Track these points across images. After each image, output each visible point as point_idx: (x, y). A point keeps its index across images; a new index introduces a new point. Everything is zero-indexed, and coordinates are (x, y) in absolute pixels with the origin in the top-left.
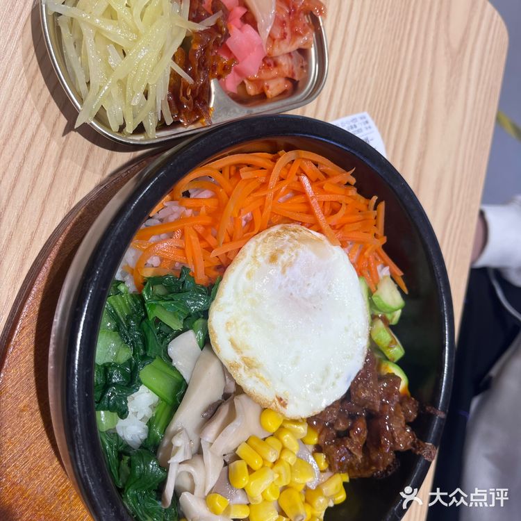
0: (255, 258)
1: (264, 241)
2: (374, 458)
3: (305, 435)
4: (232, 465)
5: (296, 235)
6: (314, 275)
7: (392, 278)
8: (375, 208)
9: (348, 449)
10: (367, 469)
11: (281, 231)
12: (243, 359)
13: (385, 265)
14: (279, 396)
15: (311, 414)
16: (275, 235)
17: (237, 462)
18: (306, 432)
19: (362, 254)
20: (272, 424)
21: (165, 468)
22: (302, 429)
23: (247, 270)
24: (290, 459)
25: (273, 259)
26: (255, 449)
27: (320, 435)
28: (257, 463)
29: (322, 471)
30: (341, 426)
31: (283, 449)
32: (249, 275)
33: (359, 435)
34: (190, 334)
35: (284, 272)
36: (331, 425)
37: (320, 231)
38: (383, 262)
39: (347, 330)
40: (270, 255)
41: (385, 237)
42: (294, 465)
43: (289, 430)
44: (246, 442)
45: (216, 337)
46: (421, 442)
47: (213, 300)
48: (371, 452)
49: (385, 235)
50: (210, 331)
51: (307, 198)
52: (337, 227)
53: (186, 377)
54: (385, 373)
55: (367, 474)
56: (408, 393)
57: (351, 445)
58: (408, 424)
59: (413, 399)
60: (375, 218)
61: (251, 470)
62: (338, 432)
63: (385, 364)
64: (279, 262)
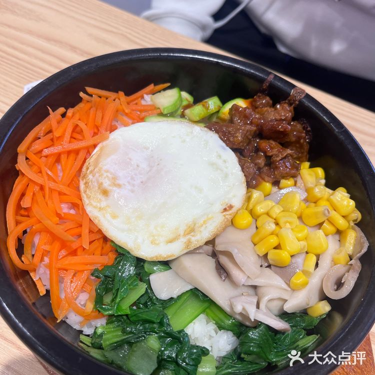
0: (100, 209)
1: (89, 197)
2: (294, 139)
3: (262, 193)
4: (271, 262)
5: (91, 168)
6: (130, 159)
7: (153, 94)
8: (91, 96)
9: (281, 160)
10: (301, 146)
11: (85, 181)
12: (185, 235)
13: (142, 97)
14: (222, 210)
15: (245, 185)
16: (87, 187)
17: (269, 257)
18: (259, 192)
19: (127, 115)
20: (245, 220)
21: (257, 324)
22: (256, 194)
23: (109, 218)
24: (277, 211)
25: (105, 193)
26: (262, 240)
27: (265, 181)
28: (274, 241)
29: (295, 185)
30: (261, 161)
31: (268, 214)
32: (114, 217)
33: (272, 148)
34: (152, 278)
35: (119, 186)
36: (259, 169)
37: (95, 146)
38: (140, 99)
39: (184, 141)
40: (101, 195)
41: (120, 92)
42: (283, 207)
43: (254, 206)
44: (255, 245)
45: (160, 256)
46: (289, 98)
47: (129, 253)
48: (288, 140)
49: (117, 92)
50: (155, 259)
51: (64, 153)
52: (96, 131)
53: (189, 287)
54: (229, 116)
55: (306, 147)
56: (250, 100)
57: (278, 156)
58: (274, 105)
59: (255, 97)
60: (100, 97)
61: (278, 247)
62: (266, 165)
63: (221, 115)
64: (109, 188)
